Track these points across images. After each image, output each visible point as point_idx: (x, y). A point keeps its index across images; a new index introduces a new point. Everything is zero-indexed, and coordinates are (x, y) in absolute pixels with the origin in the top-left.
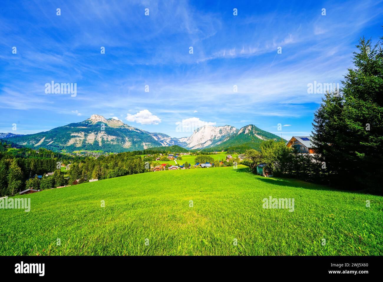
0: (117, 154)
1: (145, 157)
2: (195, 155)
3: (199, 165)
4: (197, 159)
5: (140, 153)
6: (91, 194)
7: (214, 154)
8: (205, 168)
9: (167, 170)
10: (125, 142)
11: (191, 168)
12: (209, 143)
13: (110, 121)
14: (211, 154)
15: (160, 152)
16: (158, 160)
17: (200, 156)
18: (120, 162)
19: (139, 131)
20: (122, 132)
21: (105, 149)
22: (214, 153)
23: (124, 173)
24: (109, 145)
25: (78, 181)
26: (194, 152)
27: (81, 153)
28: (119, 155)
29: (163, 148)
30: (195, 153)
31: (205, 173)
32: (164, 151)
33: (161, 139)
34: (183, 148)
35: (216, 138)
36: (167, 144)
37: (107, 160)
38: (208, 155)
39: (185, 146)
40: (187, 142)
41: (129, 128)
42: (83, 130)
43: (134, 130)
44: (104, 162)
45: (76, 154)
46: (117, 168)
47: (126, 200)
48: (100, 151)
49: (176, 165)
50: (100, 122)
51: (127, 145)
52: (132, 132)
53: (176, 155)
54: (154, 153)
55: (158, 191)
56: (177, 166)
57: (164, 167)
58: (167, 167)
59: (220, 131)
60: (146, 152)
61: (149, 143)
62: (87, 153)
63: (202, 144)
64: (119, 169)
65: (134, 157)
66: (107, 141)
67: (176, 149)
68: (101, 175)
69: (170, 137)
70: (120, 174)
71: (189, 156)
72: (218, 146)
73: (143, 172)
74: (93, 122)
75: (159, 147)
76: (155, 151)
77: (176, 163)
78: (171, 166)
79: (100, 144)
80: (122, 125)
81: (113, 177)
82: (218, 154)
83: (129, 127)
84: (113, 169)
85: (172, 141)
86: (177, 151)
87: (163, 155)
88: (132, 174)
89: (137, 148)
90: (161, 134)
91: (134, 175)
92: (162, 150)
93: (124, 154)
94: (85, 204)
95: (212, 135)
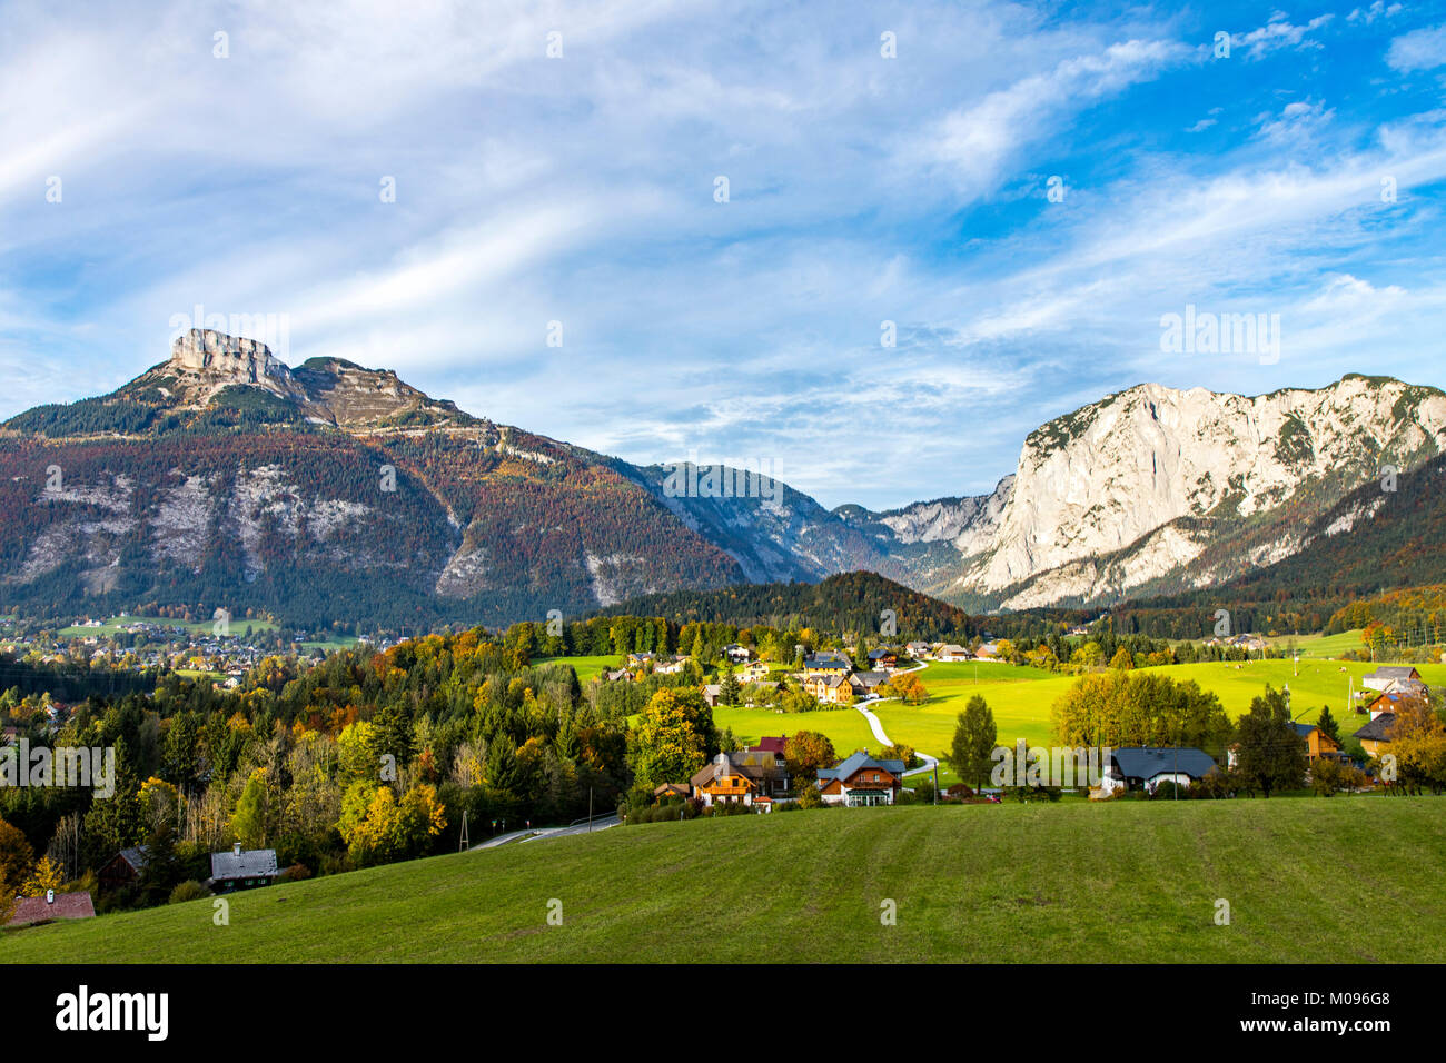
1: (614, 675)
5: (567, 642)
7: (1231, 655)
12: (1180, 549)
13: (321, 376)
14: (1197, 656)
15: (732, 636)
16: (716, 699)
20: (413, 464)
21: (295, 610)
22: (1223, 645)
26: (1031, 634)
27: (118, 638)
28: (405, 658)
29: (748, 593)
30: (1040, 647)
32: (764, 626)
34: (927, 601)
35: (1247, 507)
39: (948, 579)
40: (958, 544)
41: (471, 432)
42: (121, 460)
43: (511, 450)
45: (81, 648)
48: (257, 625)
50: (243, 390)
51: (461, 571)
53: (876, 658)
59: (1285, 432)
61: (632, 558)
62: (165, 637)
63: (1098, 562)
67: (862, 609)
72: (1268, 574)
74: (189, 395)
83: (466, 420)
95: (1207, 476)
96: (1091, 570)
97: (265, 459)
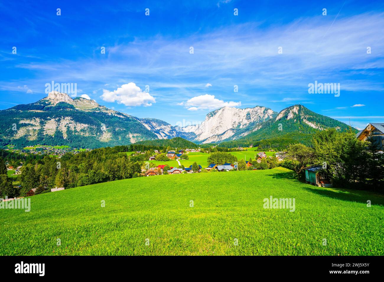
0: (91, 150)
1: (133, 155)
2: (209, 152)
3: (214, 167)
4: (211, 159)
5: (125, 149)
6: (54, 209)
7: (238, 151)
8: (223, 172)
9: (166, 174)
10: (102, 132)
11: (202, 171)
12: (231, 134)
13: (79, 101)
14: (233, 151)
15: (155, 148)
16: (152, 159)
17: (216, 153)
18: (96, 162)
19: (123, 115)
20: (97, 117)
21: (73, 144)
22: (237, 149)
23: (102, 179)
24: (77, 137)
25: (34, 190)
26: (206, 148)
27: (37, 149)
28: (94, 152)
29: (159, 141)
30: (207, 150)
31: (223, 179)
32: (161, 146)
33: (156, 129)
34: (190, 142)
35: (241, 127)
36: (165, 135)
37: (77, 159)
38: (228, 153)
39: (193, 138)
40: (195, 133)
41: (108, 112)
42: (37, 115)
43: (116, 115)
44: (72, 162)
45: (28, 151)
46: (92, 171)
47: (107, 217)
48: (66, 147)
49: (180, 167)
50: (63, 103)
51: (106, 137)
52: (112, 117)
53: (180, 152)
54: (145, 149)
55: (153, 205)
56: (181, 169)
57: (162, 171)
58: (166, 170)
59: (247, 115)
60: (134, 148)
61: (138, 135)
62: (46, 149)
63: (218, 136)
64: (95, 173)
65: (117, 156)
66: (76, 131)
67: (179, 144)
68: (69, 182)
69: (170, 125)
70: (97, 180)
71: (199, 154)
72: (244, 138)
73: (130, 178)
74: (52, 103)
75: (154, 140)
76: (147, 145)
77: (180, 164)
78: (172, 168)
79: (65, 136)
80: (96, 107)
81: (87, 185)
82: (243, 150)
83: (107, 110)
84: (86, 172)
85: (173, 130)
86: (181, 147)
87: (159, 151)
88: (114, 180)
89: (120, 142)
90: (157, 121)
91: (117, 182)
92: (158, 145)
93: (102, 150)
94: (47, 223)
95: (235, 122)
96: (217, 137)
97: (67, 116)
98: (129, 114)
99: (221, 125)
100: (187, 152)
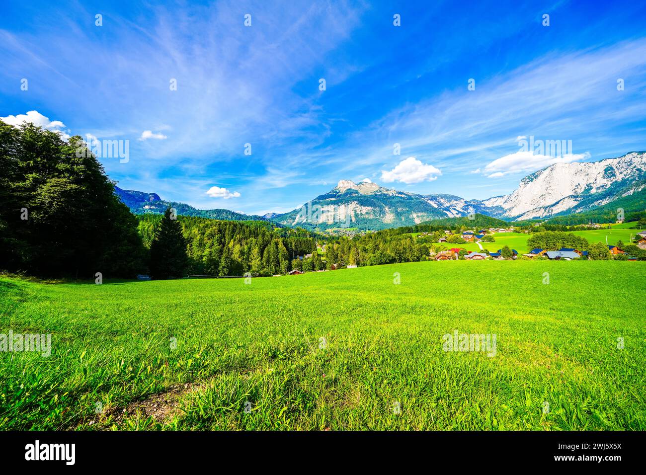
0: (376, 232)
1: (419, 237)
2: (529, 233)
3: (541, 253)
4: (534, 242)
5: (410, 230)
6: (352, 284)
7: (589, 229)
8: (561, 262)
9: (462, 259)
10: (385, 214)
11: (519, 258)
12: (572, 203)
13: (362, 185)
14: (577, 229)
15: (445, 228)
16: (442, 241)
17: (543, 233)
18: (381, 244)
19: (405, 194)
20: (378, 199)
21: (360, 226)
22: (586, 226)
23: (389, 260)
24: (363, 219)
25: (335, 265)
26: (524, 226)
27: (334, 231)
28: (379, 234)
29: (449, 220)
30: (526, 229)
31: (560, 271)
32: (453, 226)
33: (445, 206)
34: (495, 220)
35: (593, 191)
36: (457, 212)
37: (364, 241)
38: (568, 233)
39: (500, 214)
40: (503, 206)
41: (389, 192)
42: (332, 203)
43: (397, 195)
44: (361, 243)
45: (329, 233)
46: (378, 252)
47: (401, 299)
48: (355, 229)
49: (482, 251)
50: (349, 189)
51: (389, 218)
52: (393, 197)
53: (481, 232)
54: (433, 229)
55: (450, 294)
56: (485, 254)
57: (456, 255)
58: (462, 254)
59: (606, 171)
60: (419, 228)
61: (423, 214)
62: (340, 231)
63: (545, 208)
64: (381, 254)
65: (401, 237)
66: (362, 214)
67: (478, 222)
68: (360, 261)
69: (463, 199)
70: (384, 261)
71: (510, 235)
72: (603, 208)
73: (417, 261)
74: (341, 191)
75: (443, 218)
76: (435, 225)
77: (482, 248)
78: (470, 253)
79: (354, 219)
80: (377, 189)
81: (375, 265)
82: (601, 228)
83: (388, 190)
84: (374, 253)
85: (468, 206)
86: (481, 226)
87: (450, 232)
88: (400, 262)
89: (403, 223)
90: (445, 197)
91: (404, 264)
92: (449, 225)
93: (386, 232)
95: (579, 184)
96: (543, 210)
97: (354, 201)
98: (410, 192)
99: (549, 191)
100: (492, 232)
